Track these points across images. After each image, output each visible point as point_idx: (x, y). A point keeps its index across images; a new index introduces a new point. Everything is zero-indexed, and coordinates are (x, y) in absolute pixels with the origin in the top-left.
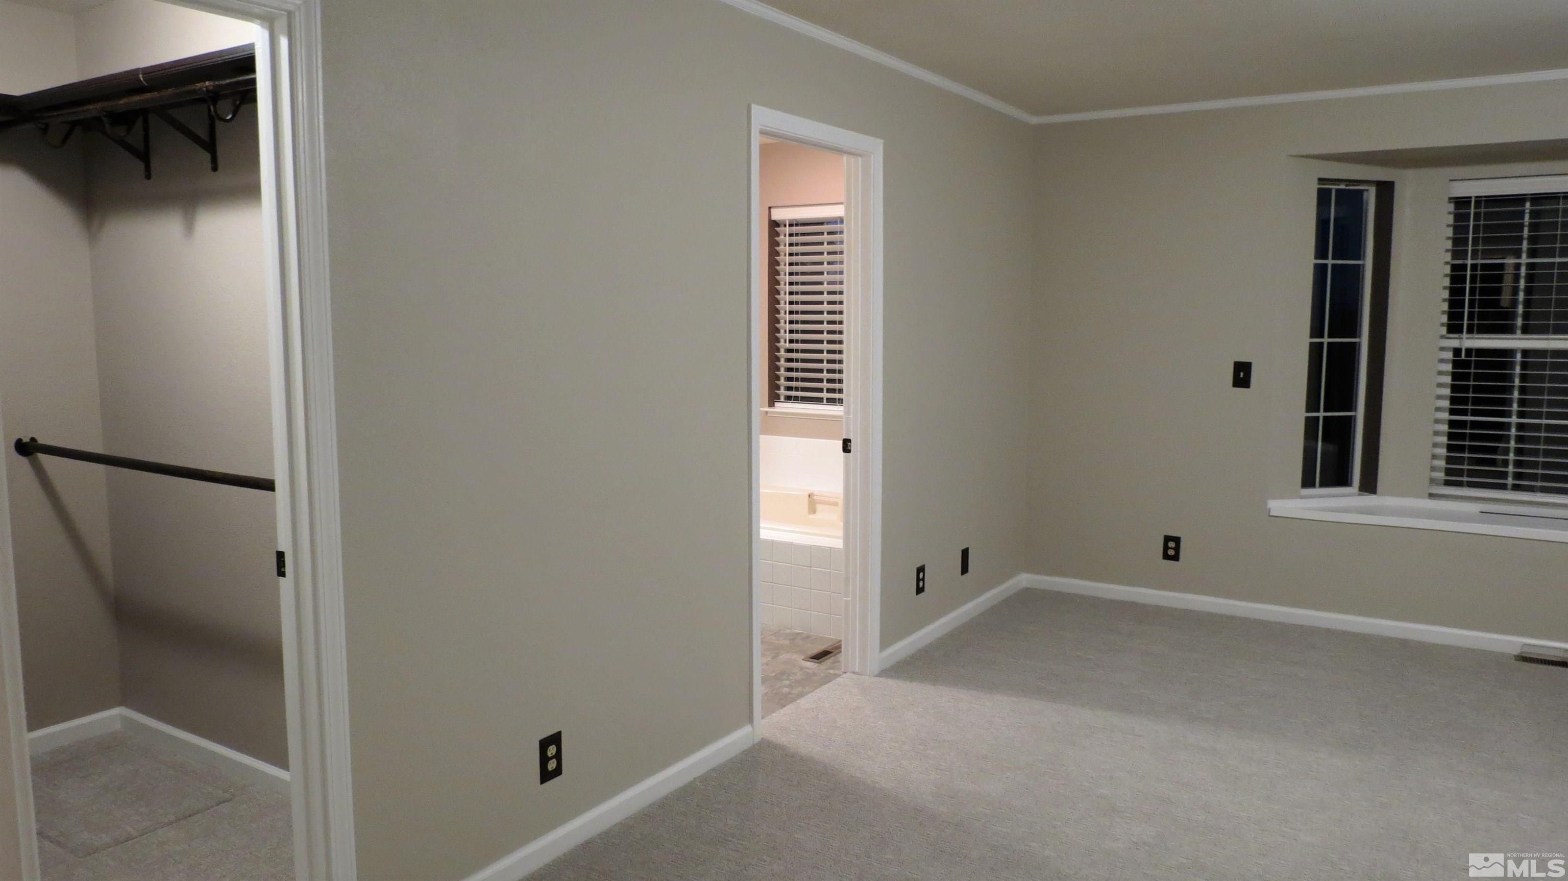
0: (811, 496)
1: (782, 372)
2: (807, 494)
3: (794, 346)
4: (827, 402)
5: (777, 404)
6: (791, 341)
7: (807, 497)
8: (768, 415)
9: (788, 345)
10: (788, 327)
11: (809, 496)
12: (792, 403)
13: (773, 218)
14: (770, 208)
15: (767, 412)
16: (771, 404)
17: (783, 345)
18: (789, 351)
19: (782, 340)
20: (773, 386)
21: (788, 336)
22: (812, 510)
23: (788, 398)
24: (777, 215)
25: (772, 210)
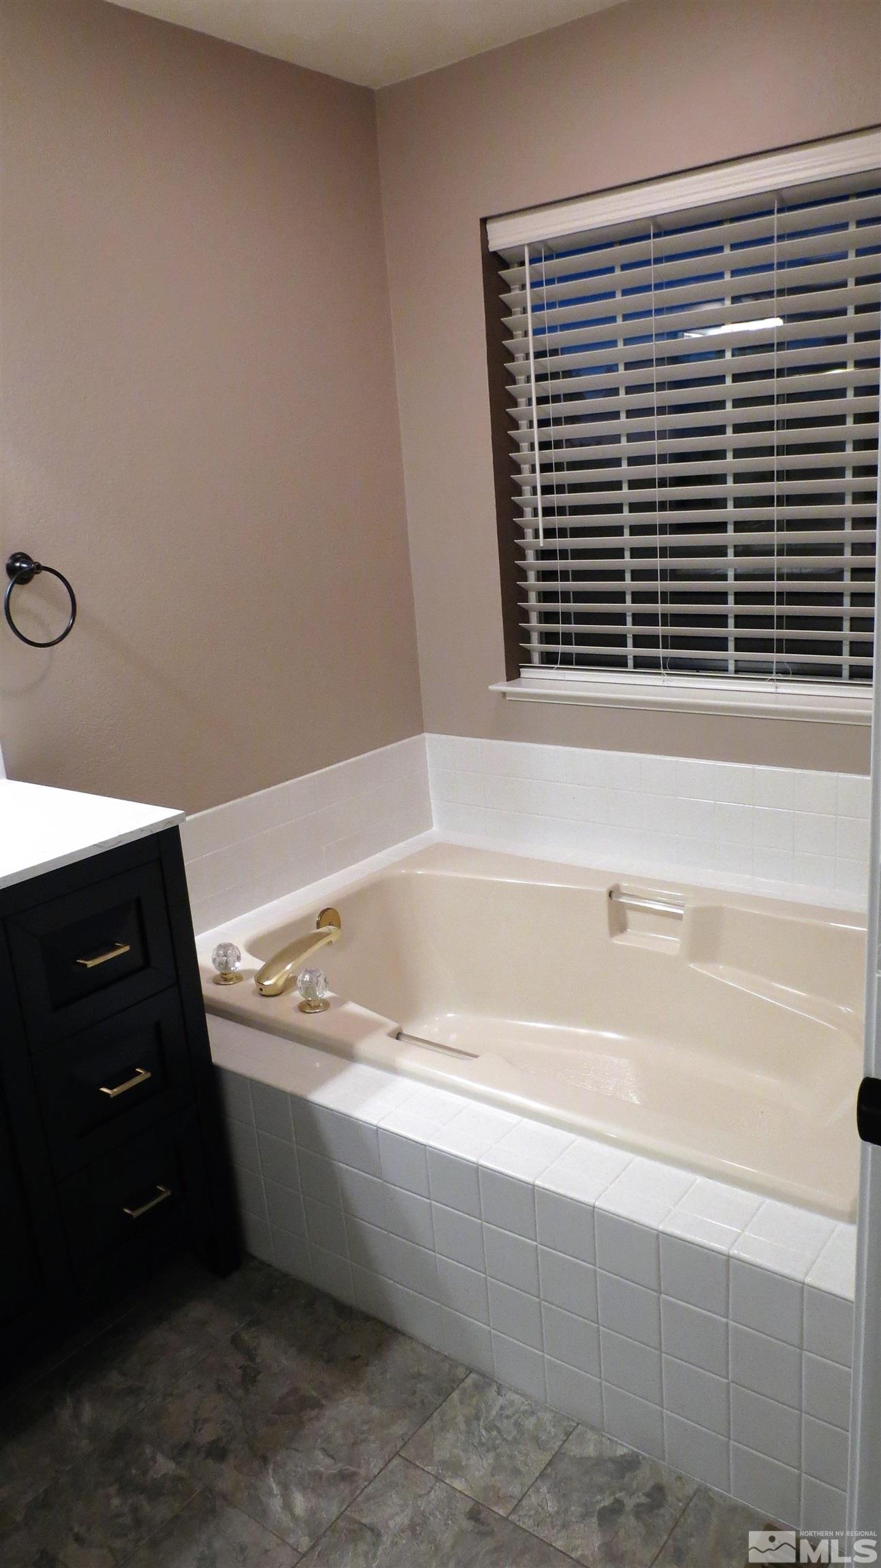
0: (613, 895)
1: (533, 601)
2: (604, 891)
3: (557, 543)
4: (635, 667)
5: (525, 673)
6: (549, 533)
7: (605, 897)
8: (508, 698)
9: (542, 542)
10: (540, 501)
11: (610, 894)
12: (558, 668)
13: (494, 246)
14: (484, 221)
15: (504, 694)
16: (513, 674)
17: (533, 542)
18: (544, 554)
19: (529, 532)
20: (515, 635)
21: (541, 522)
22: (618, 924)
23: (549, 659)
24: (503, 236)
25: (491, 227)
